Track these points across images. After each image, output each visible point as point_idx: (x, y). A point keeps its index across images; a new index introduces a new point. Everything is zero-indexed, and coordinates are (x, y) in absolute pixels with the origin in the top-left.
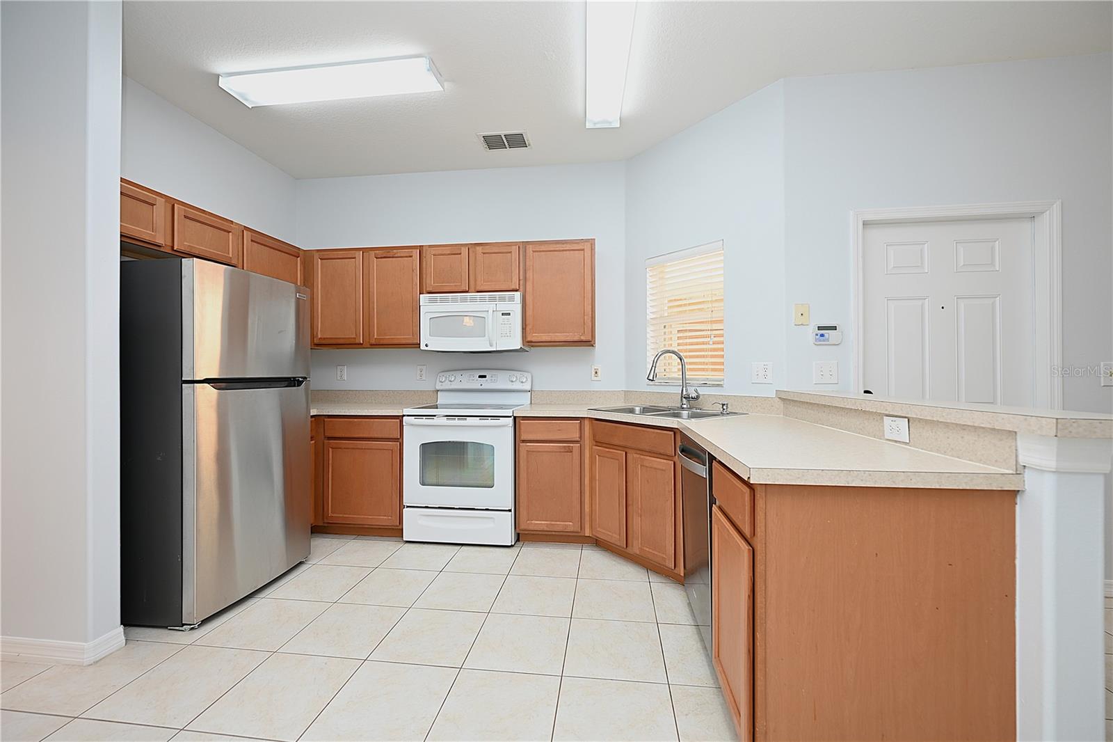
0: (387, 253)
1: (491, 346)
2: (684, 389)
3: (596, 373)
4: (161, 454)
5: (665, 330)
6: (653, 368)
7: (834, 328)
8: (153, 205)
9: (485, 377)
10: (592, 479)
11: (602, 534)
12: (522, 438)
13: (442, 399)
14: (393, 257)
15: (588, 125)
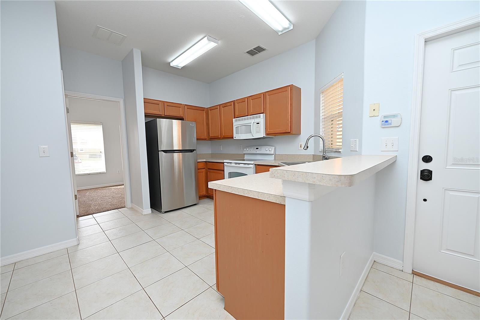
0: (225, 105)
1: (253, 136)
3: (301, 146)
8: (159, 104)
9: (258, 148)
13: (246, 157)
15: (279, 33)
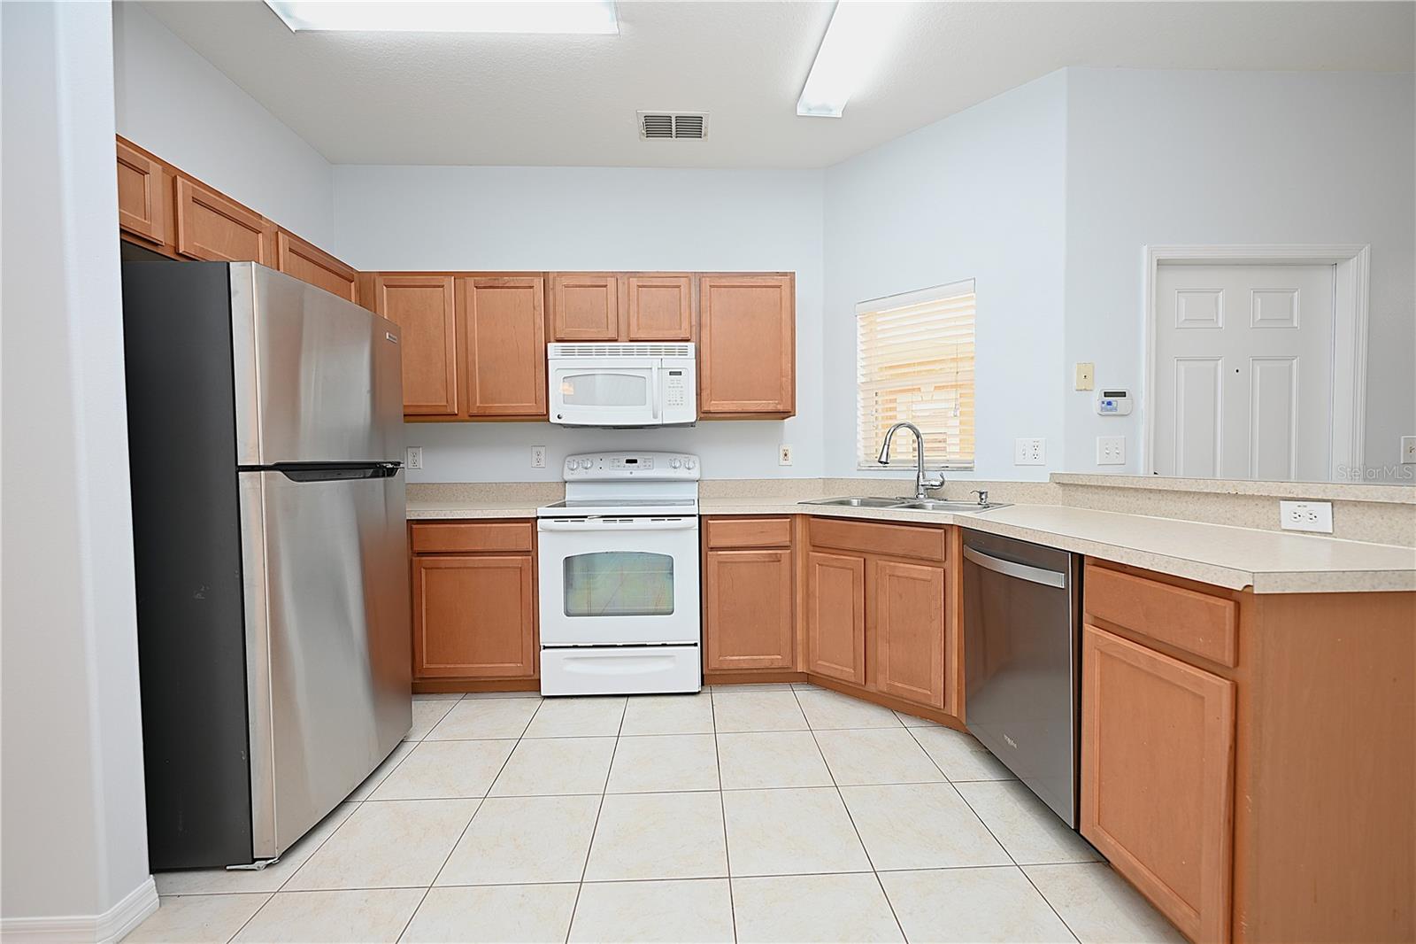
0: (492, 281)
1: (655, 418)
2: (921, 474)
3: (786, 455)
4: (202, 590)
5: (877, 398)
6: (886, 447)
7: (1123, 394)
9: (635, 461)
10: (808, 595)
11: (824, 667)
12: (712, 544)
13: (572, 494)
14: (502, 287)
15: (801, 111)
